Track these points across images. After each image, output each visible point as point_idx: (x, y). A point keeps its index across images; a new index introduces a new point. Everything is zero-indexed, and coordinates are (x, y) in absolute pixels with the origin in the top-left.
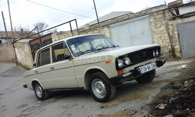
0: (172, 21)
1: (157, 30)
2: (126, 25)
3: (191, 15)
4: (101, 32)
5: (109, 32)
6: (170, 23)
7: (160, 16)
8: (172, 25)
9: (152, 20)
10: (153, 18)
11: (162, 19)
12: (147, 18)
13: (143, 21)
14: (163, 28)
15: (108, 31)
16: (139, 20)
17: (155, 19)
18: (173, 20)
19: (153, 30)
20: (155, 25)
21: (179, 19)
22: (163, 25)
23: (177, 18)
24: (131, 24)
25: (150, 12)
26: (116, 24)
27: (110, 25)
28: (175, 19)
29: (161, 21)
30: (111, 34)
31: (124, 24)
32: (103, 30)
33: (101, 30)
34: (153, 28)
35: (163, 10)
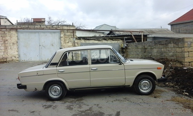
0: (77, 40)
1: (65, 45)
2: (37, 34)
3: (92, 38)
4: (6, 34)
5: (17, 37)
6: (76, 41)
7: (69, 34)
8: (77, 43)
9: (62, 35)
10: (63, 34)
11: (70, 37)
12: (58, 32)
13: (53, 34)
14: (70, 44)
15: (16, 35)
16: (51, 33)
17: (65, 35)
18: (79, 39)
19: (62, 44)
20: (65, 40)
21: (83, 40)
22: (70, 41)
23: (82, 39)
24: (42, 34)
25: (61, 28)
26: (26, 30)
27: (19, 30)
28: (80, 39)
29: (70, 38)
30: (18, 39)
31: (35, 32)
32: (10, 33)
33: (6, 32)
34: (62, 42)
35: (73, 30)
